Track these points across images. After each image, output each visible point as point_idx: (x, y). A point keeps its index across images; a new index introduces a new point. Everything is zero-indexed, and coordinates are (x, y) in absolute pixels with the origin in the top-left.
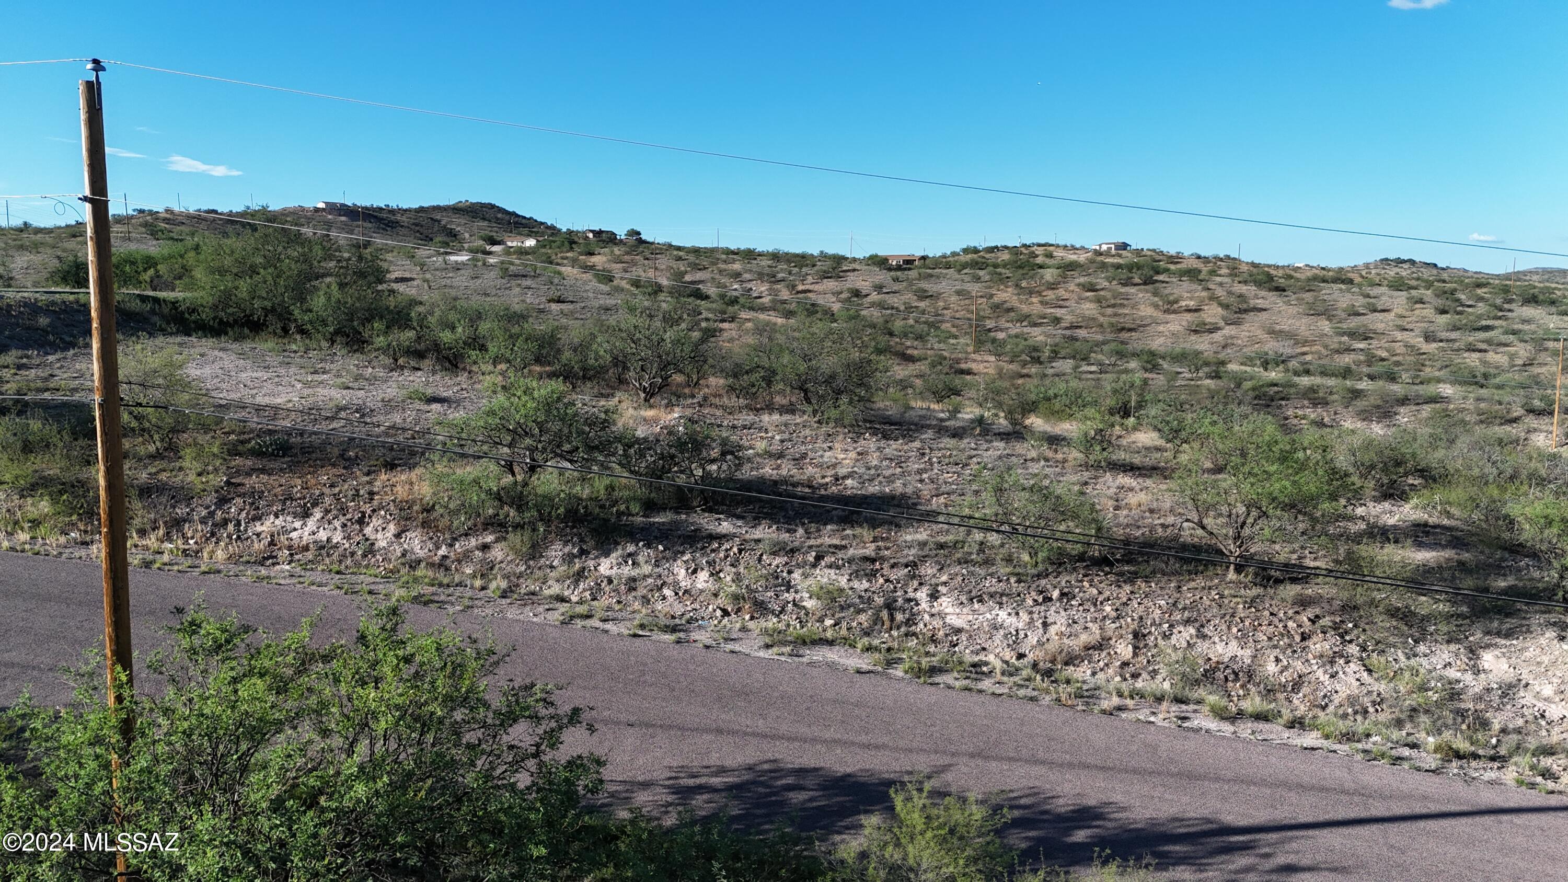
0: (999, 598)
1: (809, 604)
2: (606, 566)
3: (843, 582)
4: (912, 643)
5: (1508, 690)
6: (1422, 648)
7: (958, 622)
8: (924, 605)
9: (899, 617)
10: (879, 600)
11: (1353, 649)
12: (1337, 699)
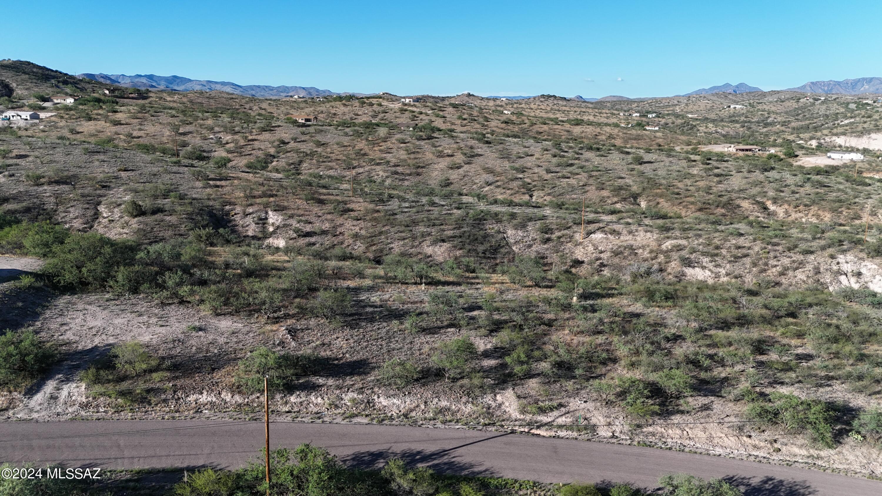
0: (394, 396)
1: (348, 404)
2: (293, 399)
3: (355, 396)
4: (375, 412)
5: (500, 405)
6: (485, 396)
7: (385, 404)
8: (376, 400)
9: (371, 405)
10: (366, 401)
11: (470, 399)
12: (466, 413)
